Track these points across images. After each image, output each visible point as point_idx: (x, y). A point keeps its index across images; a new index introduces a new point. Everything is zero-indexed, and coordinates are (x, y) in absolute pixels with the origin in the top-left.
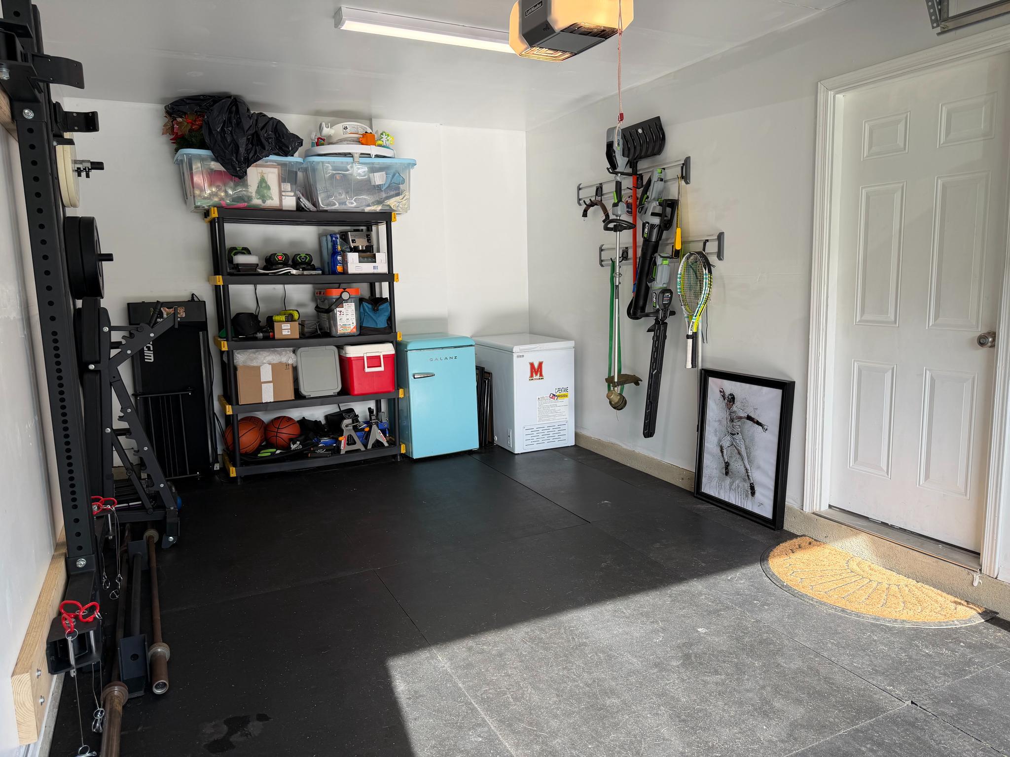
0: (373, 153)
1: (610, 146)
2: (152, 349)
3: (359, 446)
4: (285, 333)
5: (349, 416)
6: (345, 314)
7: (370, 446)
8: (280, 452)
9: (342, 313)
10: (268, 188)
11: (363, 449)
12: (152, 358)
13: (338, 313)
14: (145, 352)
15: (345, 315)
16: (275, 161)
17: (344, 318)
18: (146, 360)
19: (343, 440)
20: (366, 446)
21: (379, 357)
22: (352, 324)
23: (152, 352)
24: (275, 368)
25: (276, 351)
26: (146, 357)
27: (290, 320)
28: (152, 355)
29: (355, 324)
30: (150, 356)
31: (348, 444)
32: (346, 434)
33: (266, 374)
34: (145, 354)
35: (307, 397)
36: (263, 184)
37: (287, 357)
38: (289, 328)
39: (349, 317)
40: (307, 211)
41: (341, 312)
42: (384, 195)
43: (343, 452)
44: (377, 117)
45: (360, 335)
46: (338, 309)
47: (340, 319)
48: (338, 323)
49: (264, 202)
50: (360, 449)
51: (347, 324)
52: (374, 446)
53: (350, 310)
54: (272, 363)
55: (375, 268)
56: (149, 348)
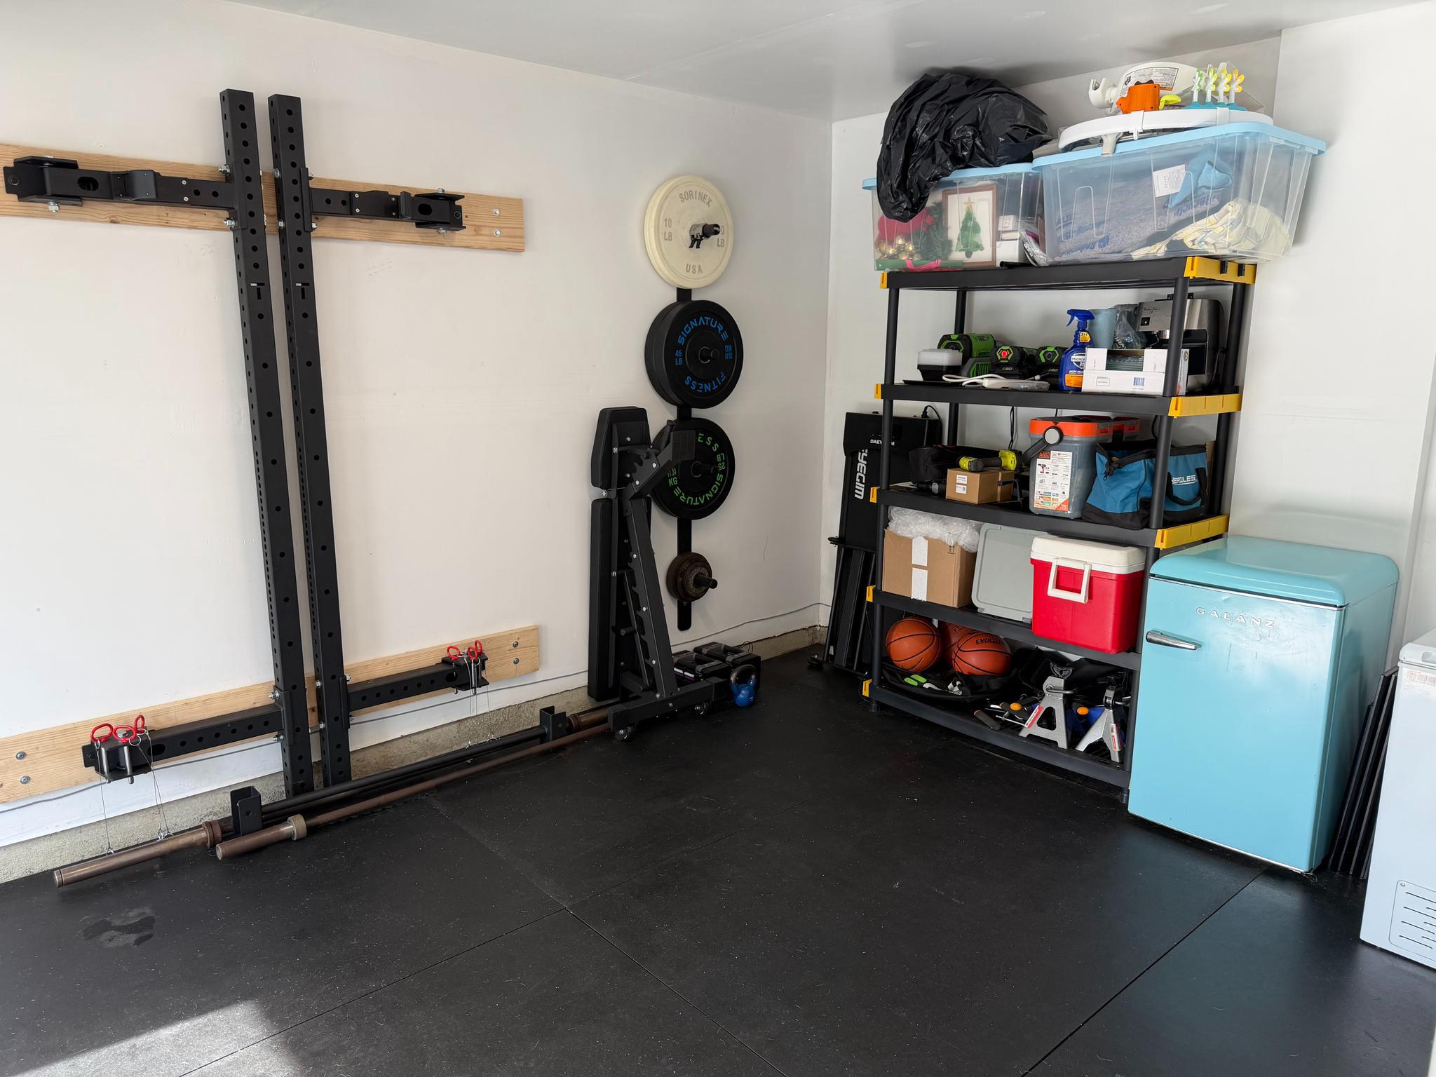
2: (864, 482)
3: (1059, 736)
4: (960, 490)
5: (1061, 672)
6: (1051, 472)
7: (1082, 747)
8: (929, 688)
9: (1045, 471)
10: (976, 229)
11: (1063, 744)
12: (862, 493)
13: (1039, 469)
14: (857, 483)
15: (1051, 474)
16: (982, 178)
17: (1049, 479)
18: (856, 496)
19: (1037, 713)
20: (1074, 737)
22: (1060, 493)
23: (863, 486)
24: (935, 546)
26: (856, 491)
27: (980, 470)
28: (863, 490)
29: (1067, 496)
30: (861, 491)
31: (1040, 724)
32: (1045, 704)
33: (920, 554)
34: (857, 487)
35: (979, 611)
36: (969, 225)
37: (958, 532)
38: (966, 483)
39: (1058, 479)
40: (1031, 265)
41: (1044, 466)
42: (1172, 219)
43: (1024, 734)
44: (1293, 25)
45: (1079, 519)
46: (1039, 461)
47: (1041, 482)
48: (1036, 490)
49: (969, 254)
50: (1056, 743)
51: (1052, 492)
52: (1091, 748)
53: (1061, 466)
54: (931, 536)
55: (1136, 381)
56: (861, 478)
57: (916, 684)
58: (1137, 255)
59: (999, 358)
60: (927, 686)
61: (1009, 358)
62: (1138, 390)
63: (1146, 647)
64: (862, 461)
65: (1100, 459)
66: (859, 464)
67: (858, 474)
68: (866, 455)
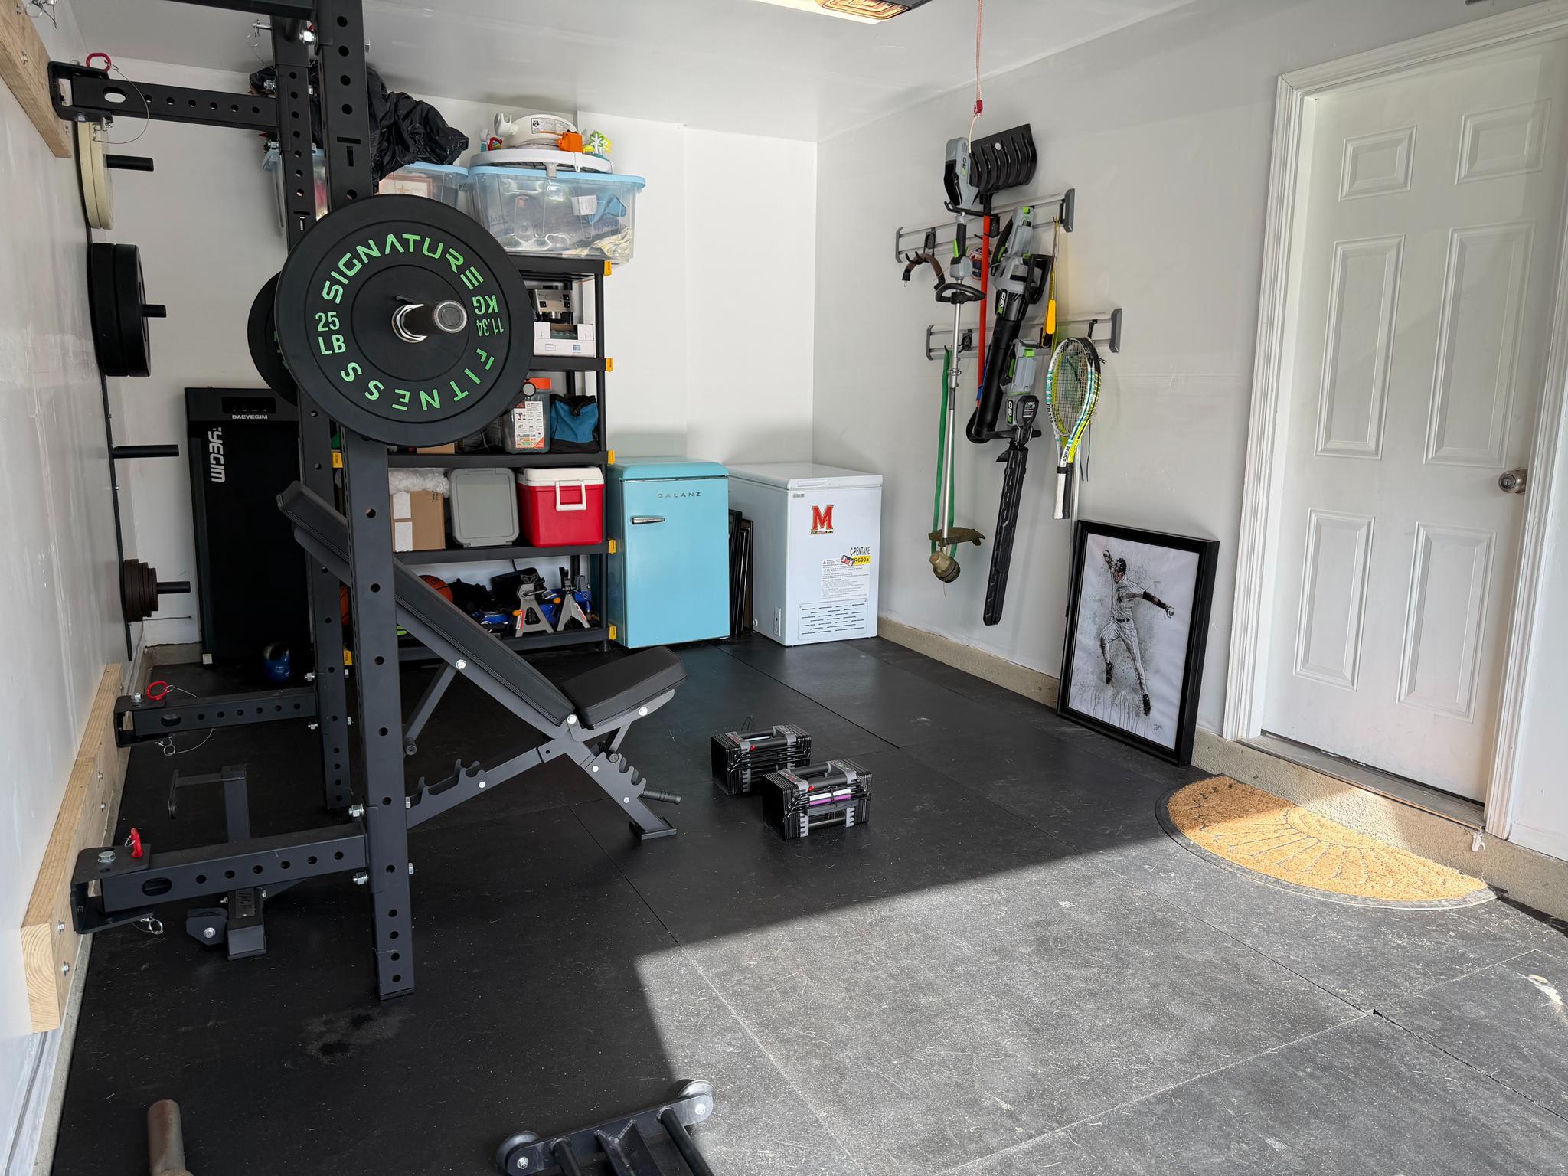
0: (579, 165)
1: (950, 167)
2: (222, 462)
3: (544, 625)
5: (530, 579)
6: (527, 418)
7: (561, 627)
9: (522, 417)
11: (550, 630)
12: (223, 476)
13: (517, 417)
14: (212, 466)
16: (423, 171)
18: (213, 480)
19: (520, 616)
20: (555, 626)
21: (579, 488)
22: (537, 434)
23: (223, 467)
24: (417, 498)
25: (418, 472)
26: (213, 475)
28: (223, 472)
29: (542, 435)
30: (220, 473)
31: (528, 623)
32: (524, 606)
33: (401, 507)
34: (212, 470)
35: (465, 546)
39: (534, 423)
41: (520, 414)
42: (593, 233)
43: (519, 634)
44: (585, 109)
45: (549, 452)
46: (516, 410)
47: (520, 427)
48: (517, 433)
50: (545, 631)
51: (530, 434)
52: (567, 626)
53: (535, 413)
54: (412, 490)
55: (575, 347)
56: (217, 460)
58: (566, 254)
62: (577, 353)
63: (629, 531)
64: (215, 440)
66: (211, 445)
67: (212, 456)
68: (220, 433)
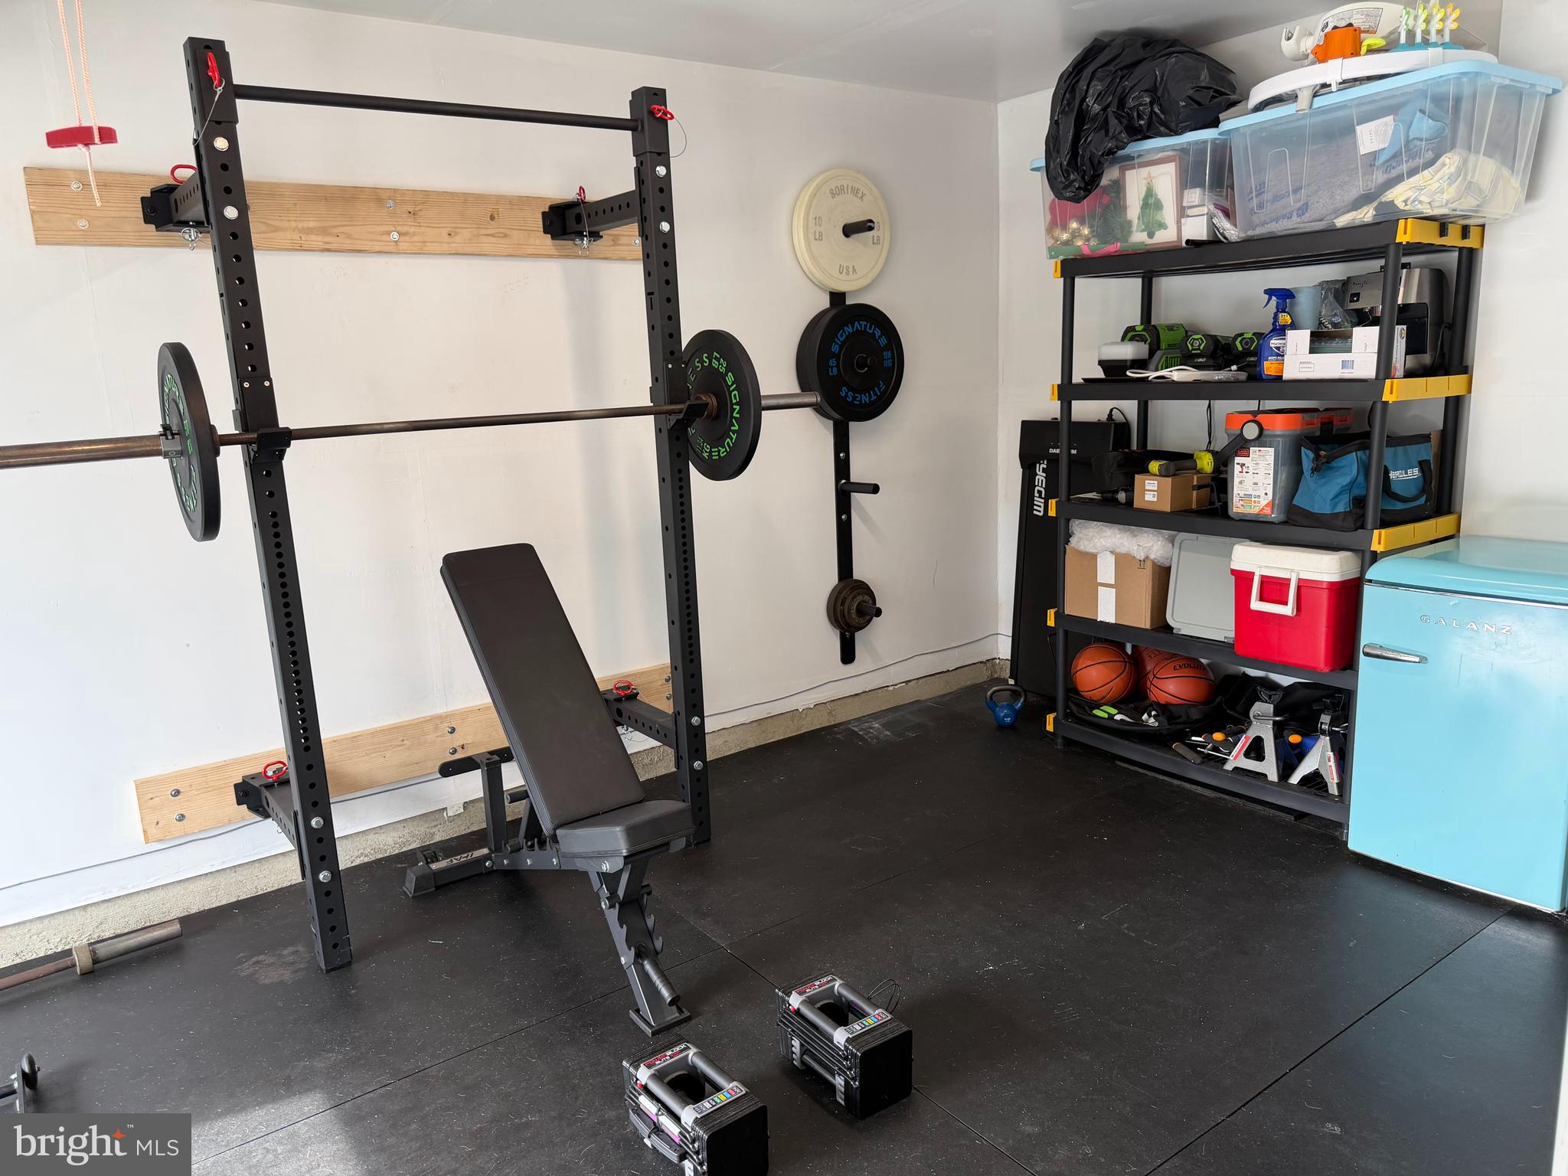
0: (1335, 79)
2: (1043, 496)
3: (1269, 767)
4: (1150, 497)
5: (1270, 698)
6: (1251, 471)
7: (1295, 779)
8: (1121, 720)
9: (1245, 470)
10: (1159, 206)
12: (1042, 509)
13: (1237, 468)
14: (1035, 498)
15: (1251, 473)
16: (1163, 149)
17: (1249, 479)
18: (1035, 512)
19: (1243, 743)
23: (1043, 501)
24: (1122, 561)
26: (1035, 507)
27: (1172, 473)
28: (1042, 505)
29: (1270, 497)
30: (1040, 506)
31: (1247, 755)
32: (1252, 734)
33: (1106, 571)
34: (1035, 502)
35: (1174, 631)
36: (1150, 202)
37: (1150, 545)
38: (1156, 489)
39: (1259, 479)
40: (1222, 242)
41: (1243, 465)
43: (1229, 767)
45: (1281, 522)
46: (1238, 460)
47: (1241, 482)
48: (1236, 492)
49: (1151, 235)
50: (1265, 775)
51: (1253, 493)
53: (1262, 464)
54: (1118, 551)
55: (1345, 365)
56: (1040, 492)
57: (1106, 716)
58: (1342, 221)
59: (1190, 348)
60: (1118, 717)
61: (1201, 348)
62: (1348, 374)
63: (1363, 662)
64: (1040, 473)
65: (1307, 455)
66: (1037, 477)
67: (1037, 488)
68: (1045, 466)
